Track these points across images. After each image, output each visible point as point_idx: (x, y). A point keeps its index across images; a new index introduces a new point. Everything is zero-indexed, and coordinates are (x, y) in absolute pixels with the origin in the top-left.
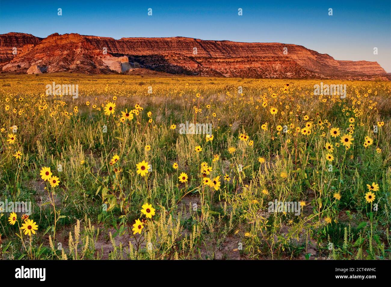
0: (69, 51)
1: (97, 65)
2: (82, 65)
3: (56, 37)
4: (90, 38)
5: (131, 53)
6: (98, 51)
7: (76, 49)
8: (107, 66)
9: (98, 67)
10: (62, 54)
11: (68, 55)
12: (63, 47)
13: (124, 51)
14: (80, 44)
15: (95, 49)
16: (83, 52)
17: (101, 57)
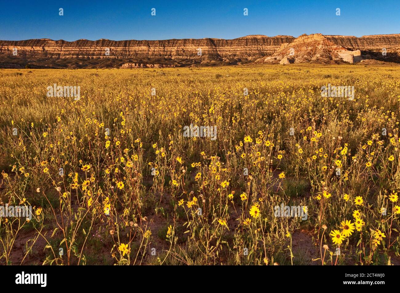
0: (312, 47)
1: (333, 57)
2: (321, 57)
3: (305, 37)
4: (337, 37)
5: (369, 47)
6: (336, 46)
7: (318, 45)
8: (342, 58)
9: (334, 58)
10: (307, 50)
11: (311, 50)
12: (308, 45)
13: (364, 46)
14: (322, 41)
15: (334, 45)
16: (323, 48)
17: (337, 51)
